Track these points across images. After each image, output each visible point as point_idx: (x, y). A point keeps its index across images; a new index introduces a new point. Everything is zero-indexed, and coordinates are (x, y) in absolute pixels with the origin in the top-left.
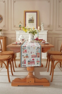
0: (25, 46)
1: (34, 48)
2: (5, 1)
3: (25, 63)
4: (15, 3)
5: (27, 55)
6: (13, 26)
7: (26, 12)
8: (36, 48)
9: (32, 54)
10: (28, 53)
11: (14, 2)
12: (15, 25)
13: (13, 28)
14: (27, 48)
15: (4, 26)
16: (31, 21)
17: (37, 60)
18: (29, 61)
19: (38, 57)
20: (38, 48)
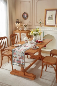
0: (15, 50)
1: (20, 52)
2: (30, 1)
3: (15, 62)
4: (38, 3)
5: (16, 56)
6: (36, 22)
7: (46, 10)
8: (21, 53)
9: (19, 56)
10: (16, 55)
11: (37, 1)
12: (37, 21)
13: (36, 24)
14: (15, 52)
15: (30, 22)
16: (51, 18)
17: (22, 61)
18: (17, 61)
19: (23, 59)
20: (22, 53)
